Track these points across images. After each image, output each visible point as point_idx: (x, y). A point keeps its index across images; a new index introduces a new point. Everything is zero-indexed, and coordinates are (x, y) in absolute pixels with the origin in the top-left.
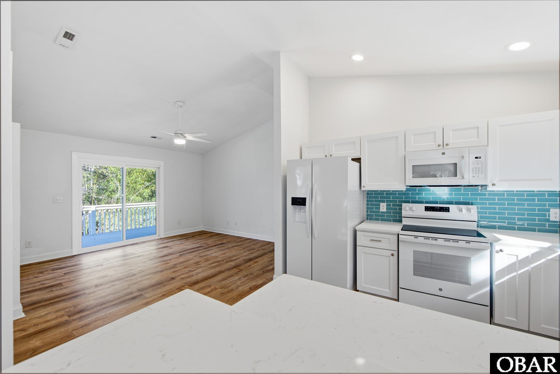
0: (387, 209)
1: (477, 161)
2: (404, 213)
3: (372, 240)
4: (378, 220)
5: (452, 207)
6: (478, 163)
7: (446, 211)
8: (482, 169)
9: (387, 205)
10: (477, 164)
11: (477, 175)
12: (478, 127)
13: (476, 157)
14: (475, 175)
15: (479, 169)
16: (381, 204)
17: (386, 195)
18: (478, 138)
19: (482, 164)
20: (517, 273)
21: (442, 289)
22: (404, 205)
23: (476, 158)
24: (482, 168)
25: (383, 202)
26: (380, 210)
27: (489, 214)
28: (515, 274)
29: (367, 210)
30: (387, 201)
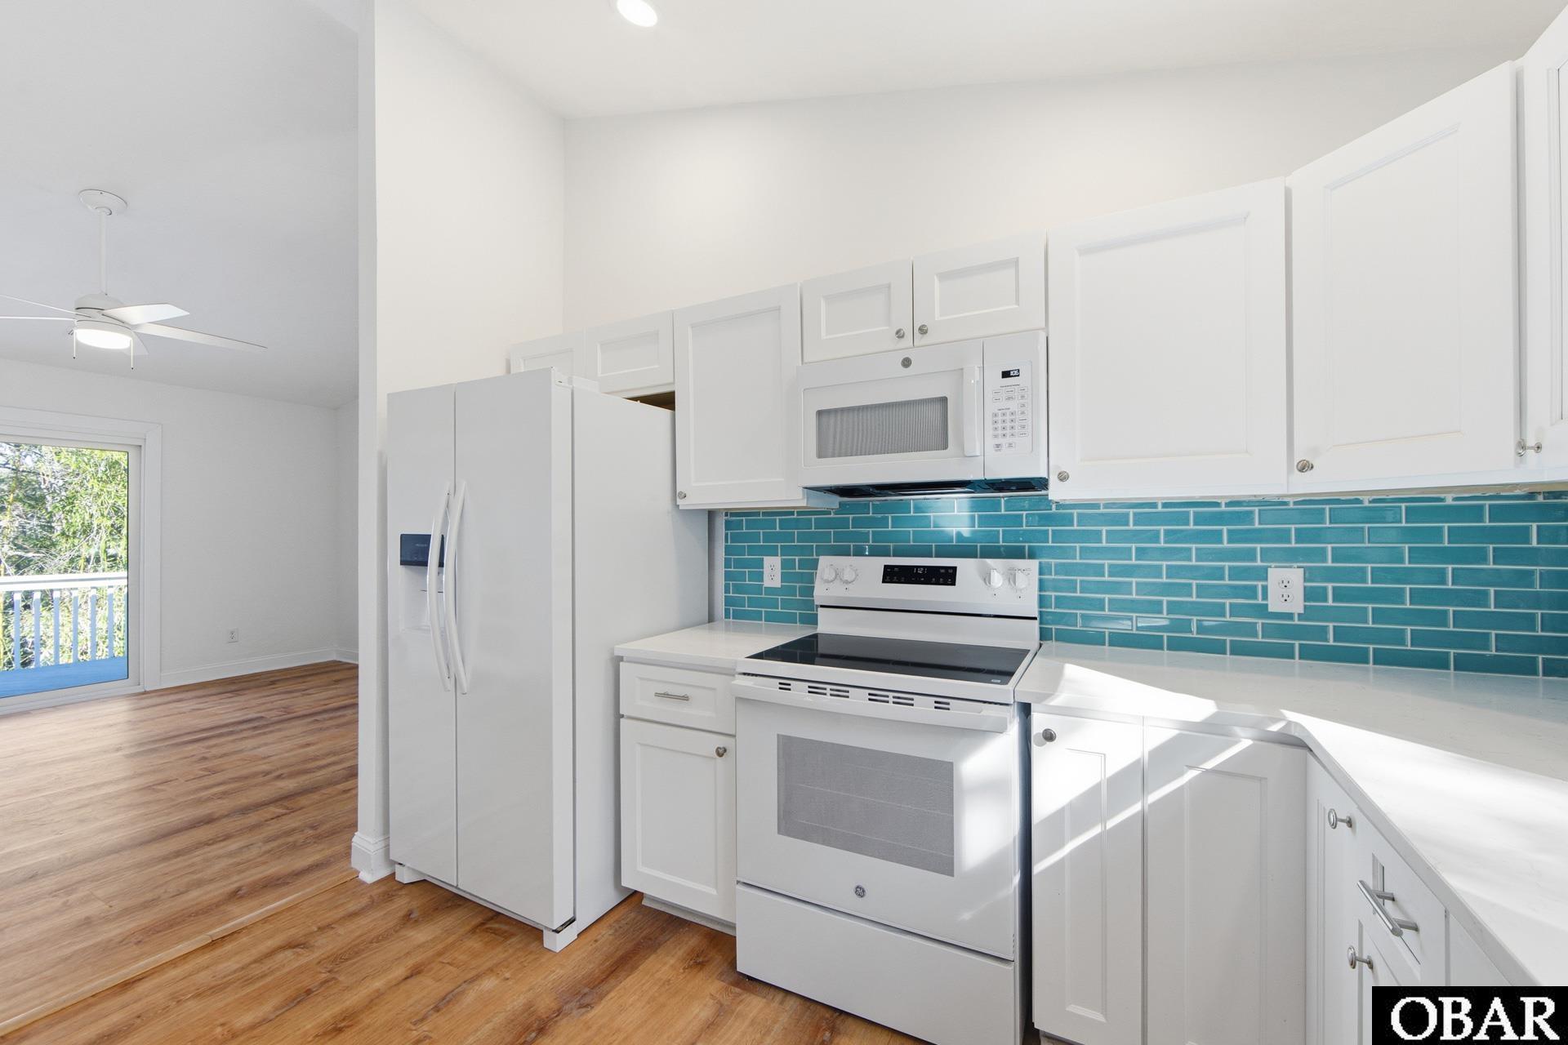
0: (784, 577)
1: (1009, 389)
2: (821, 593)
3: (666, 695)
4: (757, 616)
5: (965, 567)
6: (1010, 394)
7: (945, 583)
8: (1022, 417)
9: (784, 564)
10: (1009, 398)
11: (1008, 439)
12: (1018, 258)
13: (1003, 372)
14: (1000, 440)
15: (1013, 417)
16: (765, 562)
17: (780, 528)
18: (1017, 302)
19: (1023, 397)
20: (1105, 827)
21: (864, 891)
22: (824, 561)
23: (1006, 374)
24: (1023, 413)
25: (772, 552)
26: (763, 581)
27: (1081, 592)
28: (1096, 830)
29: (726, 584)
30: (786, 551)
